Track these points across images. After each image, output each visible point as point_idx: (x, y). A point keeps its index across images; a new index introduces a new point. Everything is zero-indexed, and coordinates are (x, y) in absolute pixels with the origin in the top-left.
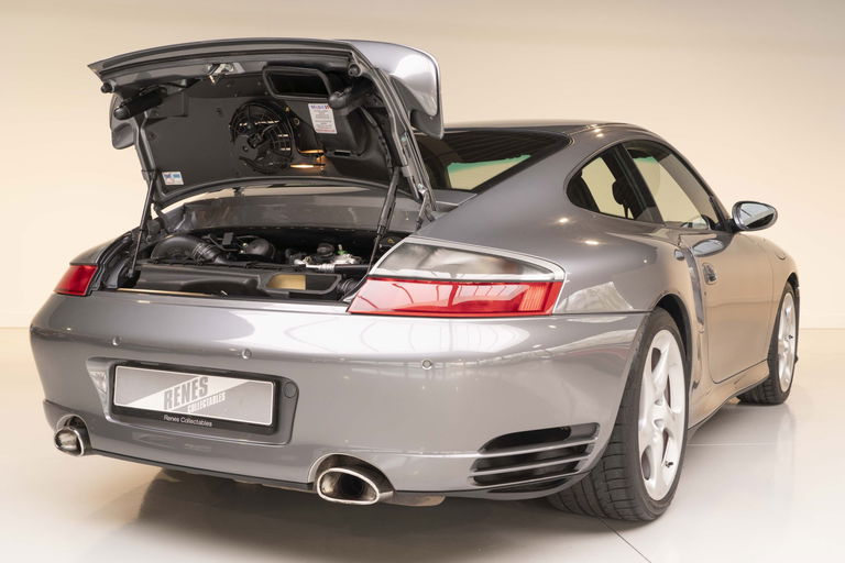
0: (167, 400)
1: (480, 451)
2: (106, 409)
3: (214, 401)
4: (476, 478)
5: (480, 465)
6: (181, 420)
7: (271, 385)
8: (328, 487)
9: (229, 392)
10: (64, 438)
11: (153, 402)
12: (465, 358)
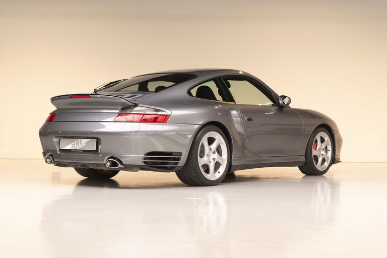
0: (72, 146)
1: (144, 155)
2: (58, 150)
3: (83, 145)
4: (144, 162)
5: (145, 159)
6: (76, 151)
7: (96, 140)
8: (108, 164)
9: (86, 143)
10: (48, 160)
11: (69, 147)
12: (142, 132)
